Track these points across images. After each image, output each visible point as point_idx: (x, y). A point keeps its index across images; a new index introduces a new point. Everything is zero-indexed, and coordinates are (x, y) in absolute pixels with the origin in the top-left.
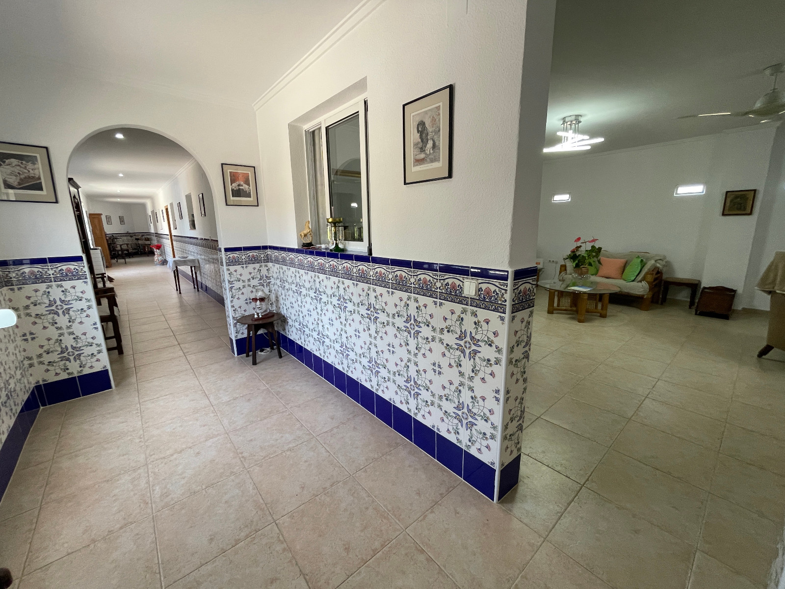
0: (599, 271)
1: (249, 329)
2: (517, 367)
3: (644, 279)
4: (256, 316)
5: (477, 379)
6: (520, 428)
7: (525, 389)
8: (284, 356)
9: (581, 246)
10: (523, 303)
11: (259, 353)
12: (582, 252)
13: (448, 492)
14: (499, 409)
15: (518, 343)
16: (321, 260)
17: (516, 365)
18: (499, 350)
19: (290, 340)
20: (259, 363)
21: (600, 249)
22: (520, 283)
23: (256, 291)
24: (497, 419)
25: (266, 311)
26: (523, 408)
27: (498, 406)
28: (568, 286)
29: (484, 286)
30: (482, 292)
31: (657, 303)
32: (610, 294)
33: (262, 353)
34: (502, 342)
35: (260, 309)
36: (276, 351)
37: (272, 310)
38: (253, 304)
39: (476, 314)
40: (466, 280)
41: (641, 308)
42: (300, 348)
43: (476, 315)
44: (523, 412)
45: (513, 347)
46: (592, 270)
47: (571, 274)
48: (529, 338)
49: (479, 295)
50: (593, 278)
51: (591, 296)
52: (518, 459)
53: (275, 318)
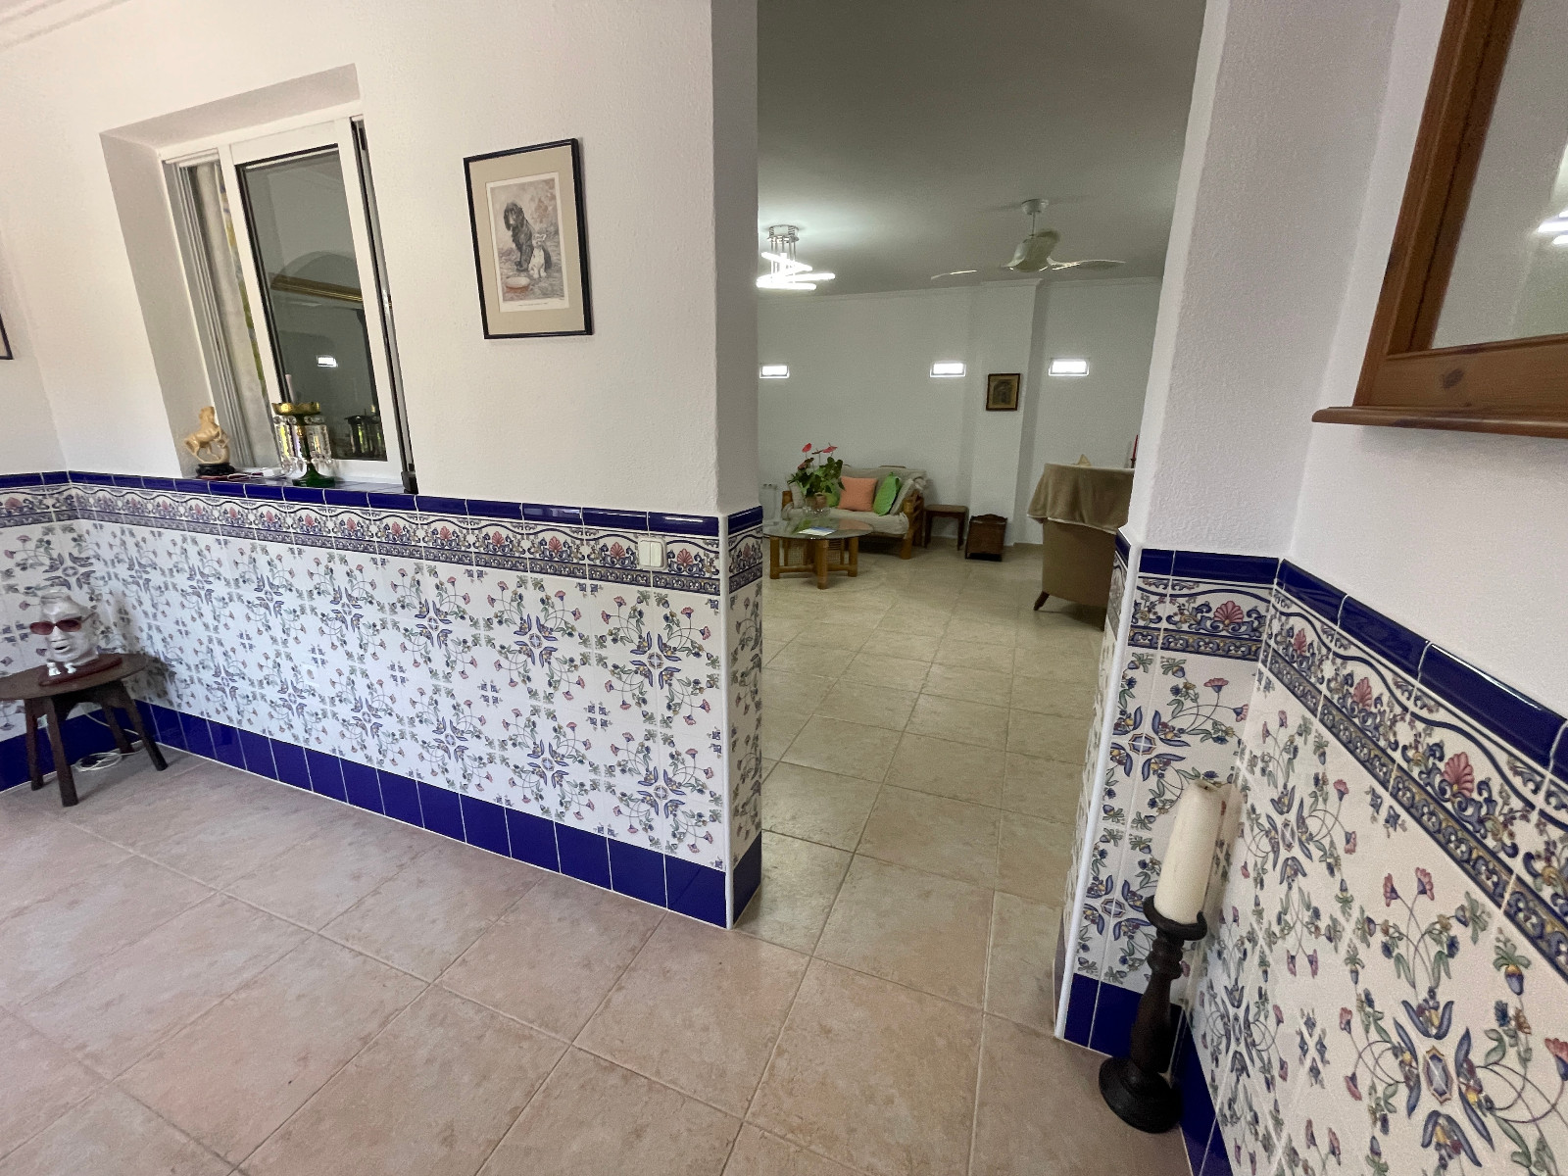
0: (841, 499)
1: (32, 709)
2: (744, 685)
3: (902, 509)
4: (53, 672)
5: (679, 721)
6: (757, 789)
7: (759, 720)
8: (172, 763)
9: (812, 459)
10: (744, 573)
11: (80, 771)
12: (814, 469)
13: (644, 940)
14: (721, 766)
15: (743, 644)
16: (268, 508)
17: (743, 683)
18: (713, 662)
19: (187, 717)
20: (84, 798)
21: (840, 462)
22: (739, 538)
23: (44, 603)
24: (720, 784)
25: (88, 653)
26: (758, 753)
27: (719, 761)
28: (797, 529)
29: (676, 548)
30: (675, 560)
31: (920, 545)
32: (860, 537)
33: (94, 768)
34: (718, 646)
35: (70, 651)
36: (144, 755)
37: (110, 646)
38: (37, 640)
39: (667, 602)
40: (641, 538)
41: (901, 556)
42: (226, 734)
43: (666, 604)
44: (759, 760)
45: (736, 652)
46: (831, 498)
47: (800, 510)
48: (759, 631)
49: (670, 566)
50: (835, 513)
51: (834, 543)
52: (758, 841)
53: (125, 668)
